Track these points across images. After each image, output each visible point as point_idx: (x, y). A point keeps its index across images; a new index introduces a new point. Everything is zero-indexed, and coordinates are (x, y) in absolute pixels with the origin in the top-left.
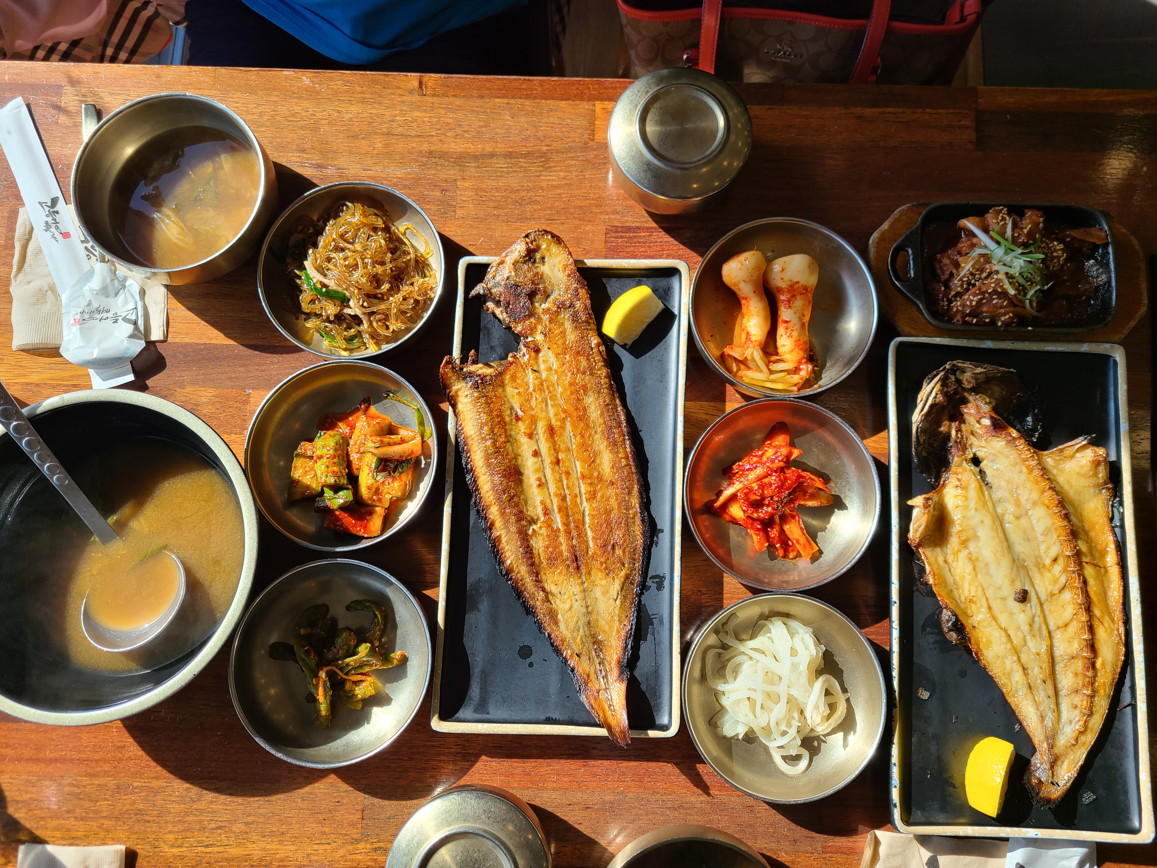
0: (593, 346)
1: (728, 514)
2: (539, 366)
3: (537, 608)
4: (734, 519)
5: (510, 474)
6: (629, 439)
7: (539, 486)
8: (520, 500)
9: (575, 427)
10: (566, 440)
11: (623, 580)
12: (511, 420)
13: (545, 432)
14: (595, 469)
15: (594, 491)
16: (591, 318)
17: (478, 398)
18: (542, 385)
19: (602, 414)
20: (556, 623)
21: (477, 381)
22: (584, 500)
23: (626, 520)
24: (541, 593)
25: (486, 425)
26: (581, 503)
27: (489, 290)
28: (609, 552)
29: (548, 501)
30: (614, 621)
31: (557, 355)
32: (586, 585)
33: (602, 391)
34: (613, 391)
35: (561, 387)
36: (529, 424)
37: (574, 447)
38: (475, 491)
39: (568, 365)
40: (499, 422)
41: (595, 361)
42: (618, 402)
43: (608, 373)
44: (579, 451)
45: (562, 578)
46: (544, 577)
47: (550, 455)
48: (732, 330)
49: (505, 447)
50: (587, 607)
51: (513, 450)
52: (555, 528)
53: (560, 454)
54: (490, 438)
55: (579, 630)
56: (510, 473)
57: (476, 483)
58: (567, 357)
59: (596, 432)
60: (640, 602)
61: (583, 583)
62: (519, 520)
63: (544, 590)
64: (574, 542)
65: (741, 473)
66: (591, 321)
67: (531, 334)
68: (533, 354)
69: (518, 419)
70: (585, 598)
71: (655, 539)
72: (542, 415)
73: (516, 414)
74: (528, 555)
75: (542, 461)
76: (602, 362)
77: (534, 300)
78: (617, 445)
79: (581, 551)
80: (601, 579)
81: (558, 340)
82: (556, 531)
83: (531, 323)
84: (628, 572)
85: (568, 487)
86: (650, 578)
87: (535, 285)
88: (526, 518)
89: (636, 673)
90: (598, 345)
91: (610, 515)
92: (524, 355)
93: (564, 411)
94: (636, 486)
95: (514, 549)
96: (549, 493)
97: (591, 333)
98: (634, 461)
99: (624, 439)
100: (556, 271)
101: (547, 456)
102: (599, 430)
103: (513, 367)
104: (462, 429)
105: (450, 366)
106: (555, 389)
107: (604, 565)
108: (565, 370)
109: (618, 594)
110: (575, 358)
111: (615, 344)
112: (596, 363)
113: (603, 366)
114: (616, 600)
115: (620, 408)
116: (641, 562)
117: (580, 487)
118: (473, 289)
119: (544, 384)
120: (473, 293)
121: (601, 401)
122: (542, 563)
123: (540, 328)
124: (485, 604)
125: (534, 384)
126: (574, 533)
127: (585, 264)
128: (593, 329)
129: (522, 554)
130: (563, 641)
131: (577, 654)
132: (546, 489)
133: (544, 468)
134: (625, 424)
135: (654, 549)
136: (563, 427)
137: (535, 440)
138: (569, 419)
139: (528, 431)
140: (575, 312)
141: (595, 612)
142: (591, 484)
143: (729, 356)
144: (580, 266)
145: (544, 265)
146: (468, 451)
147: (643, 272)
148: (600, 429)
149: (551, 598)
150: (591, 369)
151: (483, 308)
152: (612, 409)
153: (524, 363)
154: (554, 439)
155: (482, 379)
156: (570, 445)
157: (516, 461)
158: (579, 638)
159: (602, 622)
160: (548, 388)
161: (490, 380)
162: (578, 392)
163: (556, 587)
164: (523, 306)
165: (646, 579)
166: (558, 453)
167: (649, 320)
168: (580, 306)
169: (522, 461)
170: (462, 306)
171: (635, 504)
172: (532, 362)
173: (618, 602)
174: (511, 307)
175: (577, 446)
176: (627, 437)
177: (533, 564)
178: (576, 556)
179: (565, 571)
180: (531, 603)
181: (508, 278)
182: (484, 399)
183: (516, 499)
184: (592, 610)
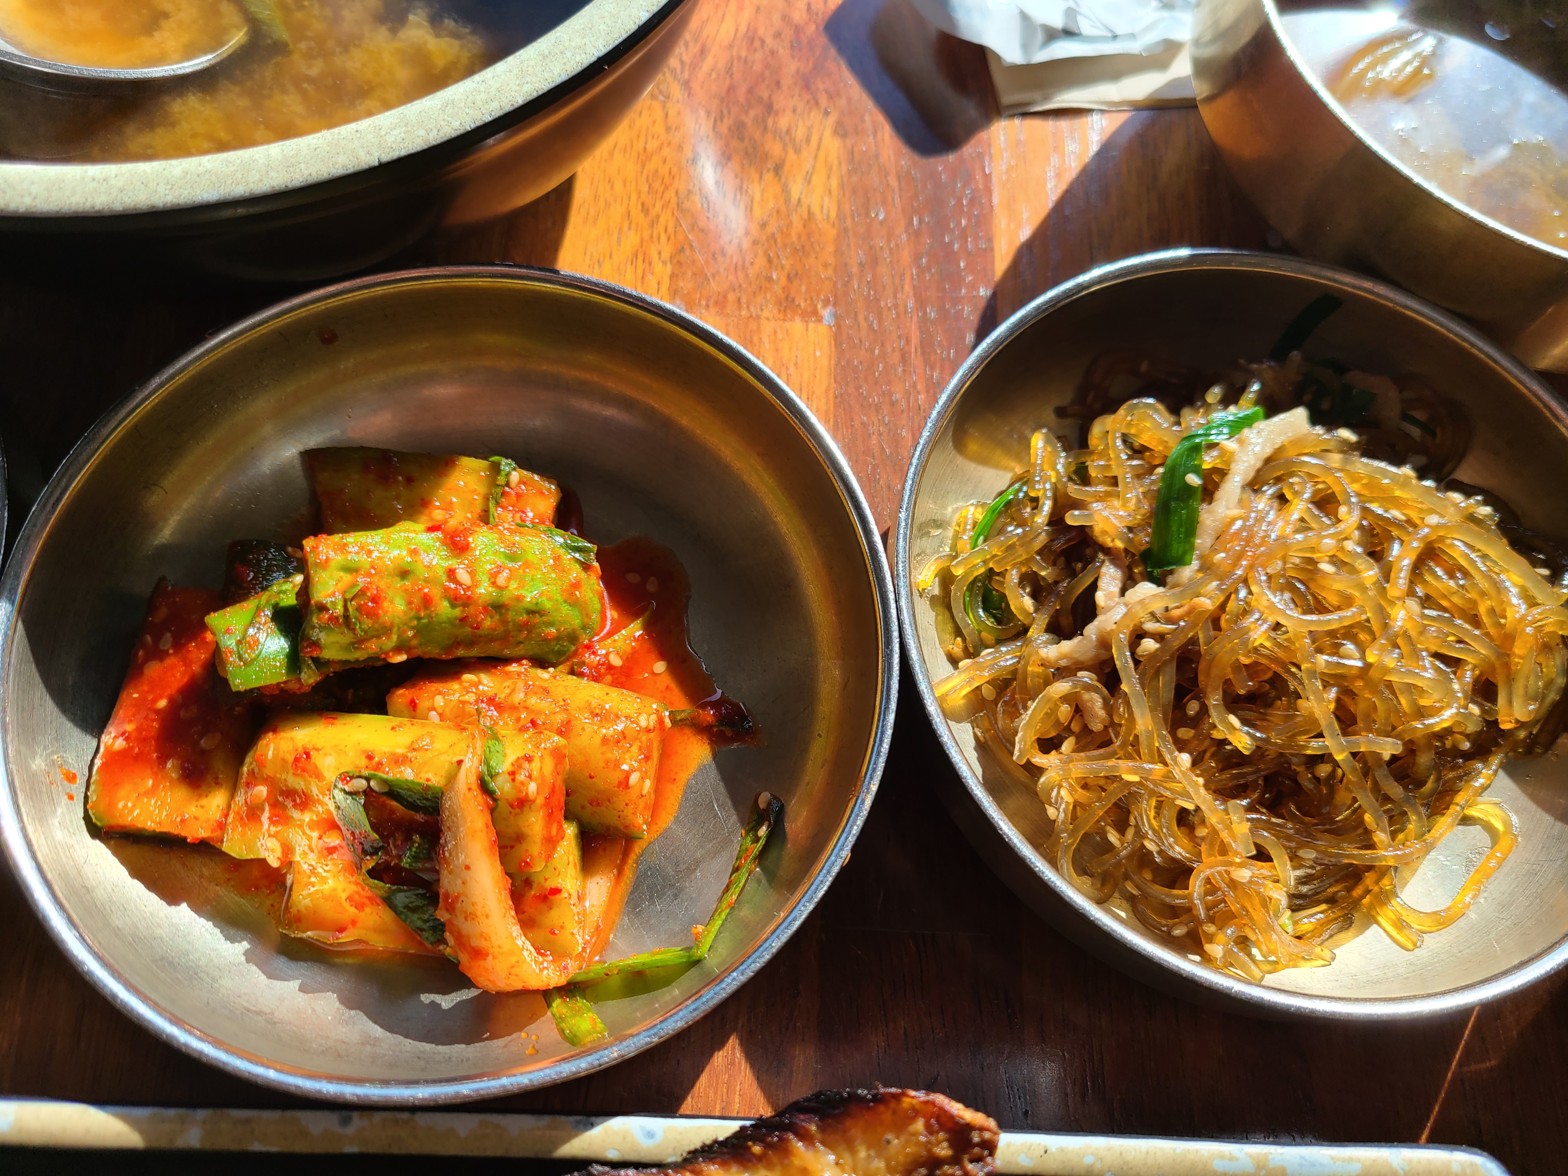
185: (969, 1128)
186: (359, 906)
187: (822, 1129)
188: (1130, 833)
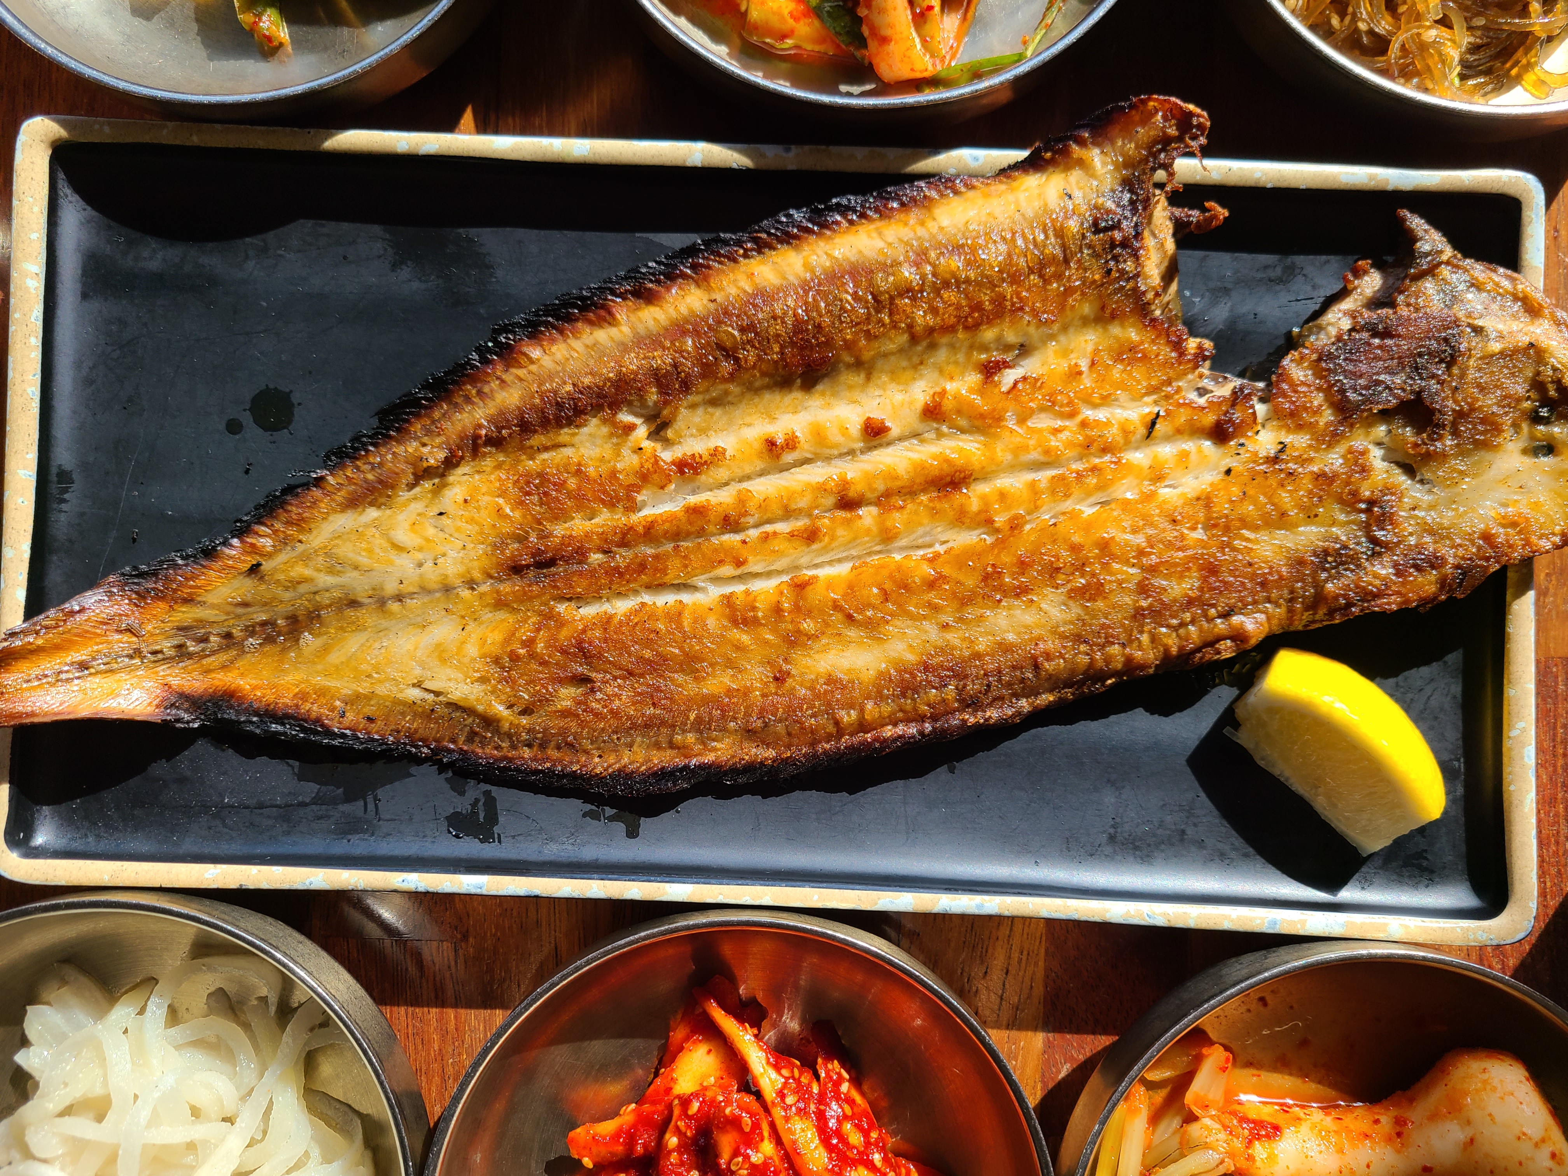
0: (1236, 619)
1: (687, 1039)
2: (1168, 439)
3: (399, 442)
4: (673, 1060)
5: (804, 347)
6: (921, 733)
7: (771, 444)
8: (725, 380)
9: (961, 559)
10: (920, 531)
11: (480, 708)
12: (985, 348)
13: (947, 461)
14: (827, 624)
15: (756, 621)
16: (1331, 613)
17: (1060, 233)
18: (1105, 450)
19: (1005, 648)
20: (353, 503)
21: (1117, 226)
22: (727, 590)
23: (663, 723)
24: (442, 455)
25: (968, 263)
26: (717, 580)
27: (1431, 271)
28: (564, 668)
29: (721, 473)
30: (357, 679)
31: (1205, 500)
32: (466, 593)
33: (1083, 648)
34: (1082, 683)
35: (1097, 515)
36: (971, 405)
37: (898, 557)
38: (755, 240)
39: (1170, 535)
40: (978, 307)
41: (1183, 624)
42: (1047, 698)
43: (1143, 667)
44: (885, 572)
45: (486, 518)
46: (488, 463)
47: (870, 478)
48: (1281, 1064)
49: (895, 326)
50: (399, 598)
51: (885, 355)
52: (639, 498)
53: (873, 510)
54: (923, 277)
55: (331, 571)
56: (812, 347)
57: (781, 241)
58: (1199, 534)
59: (945, 627)
60: (418, 760)
61: (471, 584)
62: (660, 379)
63: (450, 463)
64: (596, 558)
65: (815, 1089)
66: (1321, 613)
67: (1278, 415)
68: (1210, 419)
69: (990, 370)
70: (425, 590)
71: (609, 811)
72: (1002, 452)
73: (1006, 365)
74: (551, 412)
75: (851, 453)
76: (1181, 648)
77: (1398, 421)
78: (904, 695)
79: (567, 579)
80: (483, 641)
81: (1255, 503)
82: (630, 499)
83: (1317, 412)
84: (506, 726)
85: (766, 538)
86: (487, 793)
87: (1454, 424)
88: (666, 403)
89: (201, 746)
90: (1238, 637)
91: (683, 671)
92: (1202, 391)
93: (1015, 525)
94: (771, 753)
95: (571, 366)
96: (748, 478)
97: (1280, 612)
98: (851, 748)
99: (922, 719)
100: (1502, 494)
101: (868, 467)
102: (953, 638)
103: (1167, 353)
104: (956, 192)
105: (1172, 131)
106: (1089, 494)
107: (522, 652)
108: (1152, 525)
109: (437, 694)
110: (1194, 558)
111: (1235, 692)
112: (1175, 629)
113: (1167, 650)
114: (418, 685)
115: (1024, 704)
116: (534, 765)
117: (769, 574)
118: (1430, 222)
119: (1107, 458)
120: (1416, 223)
121: (1051, 645)
122: (532, 458)
123: (1299, 441)
124: (416, 285)
125: (1108, 423)
126: (623, 557)
127: (1521, 591)
128: (1290, 619)
129: (555, 393)
130: (300, 523)
131: (259, 565)
132: (760, 465)
133: (828, 459)
134: (972, 720)
135: (575, 806)
136: (961, 519)
137: (919, 426)
138: (989, 540)
139: (948, 404)
140: (1354, 559)
141: (384, 623)
142: (778, 610)
143: (1198, 1060)
144: (1511, 575)
145: (1525, 452)
146: (884, 214)
147: (1489, 785)
148: (957, 642)
149: (427, 485)
150: (1158, 614)
151: (1364, 258)
152: (1023, 680)
153: (1179, 390)
154: (924, 491)
155: (1125, 244)
156: (903, 542)
157: (849, 366)
158: (307, 572)
159: (353, 643)
160: (1094, 469)
161: (1122, 272)
162: (1081, 567)
163: (460, 499)
164: (1378, 383)
165: (487, 781)
166: (877, 503)
167: (1320, 803)
168: (1376, 576)
169: (850, 388)
170: (1372, 185)
171: (715, 749)
172: (1183, 416)
173: (415, 694)
174: (1377, 341)
175: (899, 567)
176: (928, 727)
177: (525, 427)
178: (551, 562)
179: (506, 528)
180: (417, 427)
181: (1478, 330)
182: (1058, 251)
183: (726, 367)
184: (391, 614)
185: (1191, 114)
186: (796, 19)
187: (1093, 136)
188: (1348, 19)
